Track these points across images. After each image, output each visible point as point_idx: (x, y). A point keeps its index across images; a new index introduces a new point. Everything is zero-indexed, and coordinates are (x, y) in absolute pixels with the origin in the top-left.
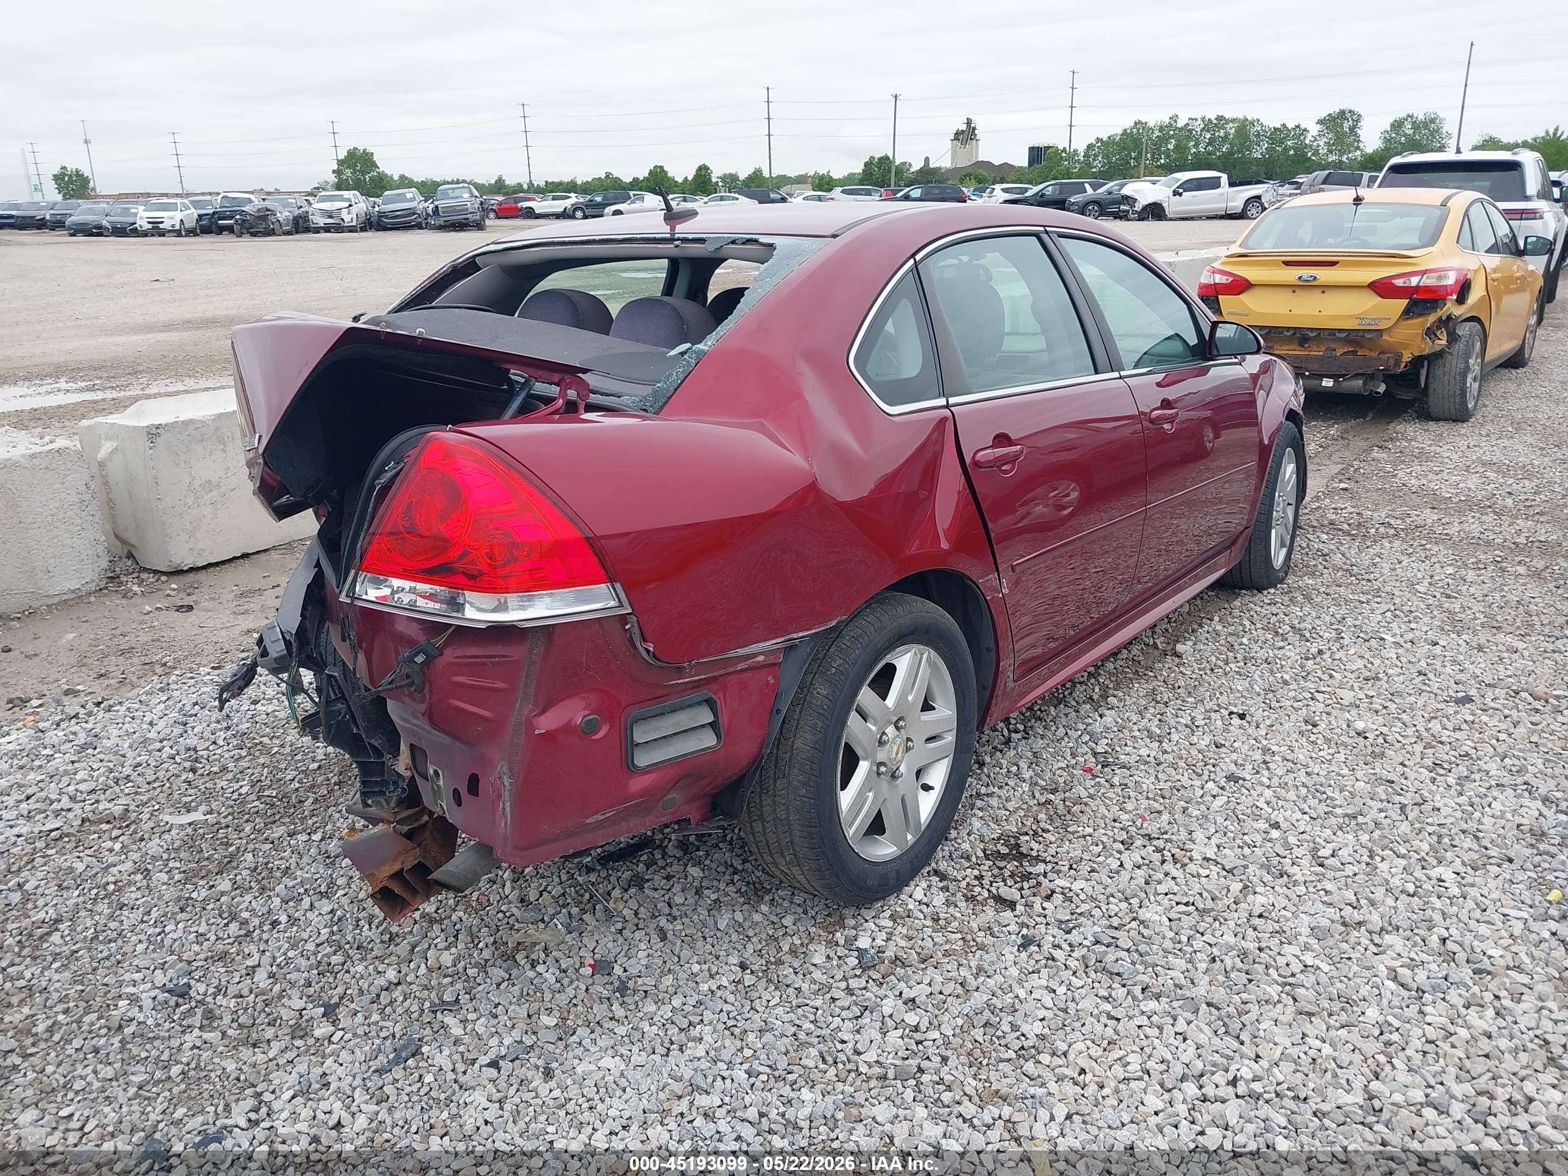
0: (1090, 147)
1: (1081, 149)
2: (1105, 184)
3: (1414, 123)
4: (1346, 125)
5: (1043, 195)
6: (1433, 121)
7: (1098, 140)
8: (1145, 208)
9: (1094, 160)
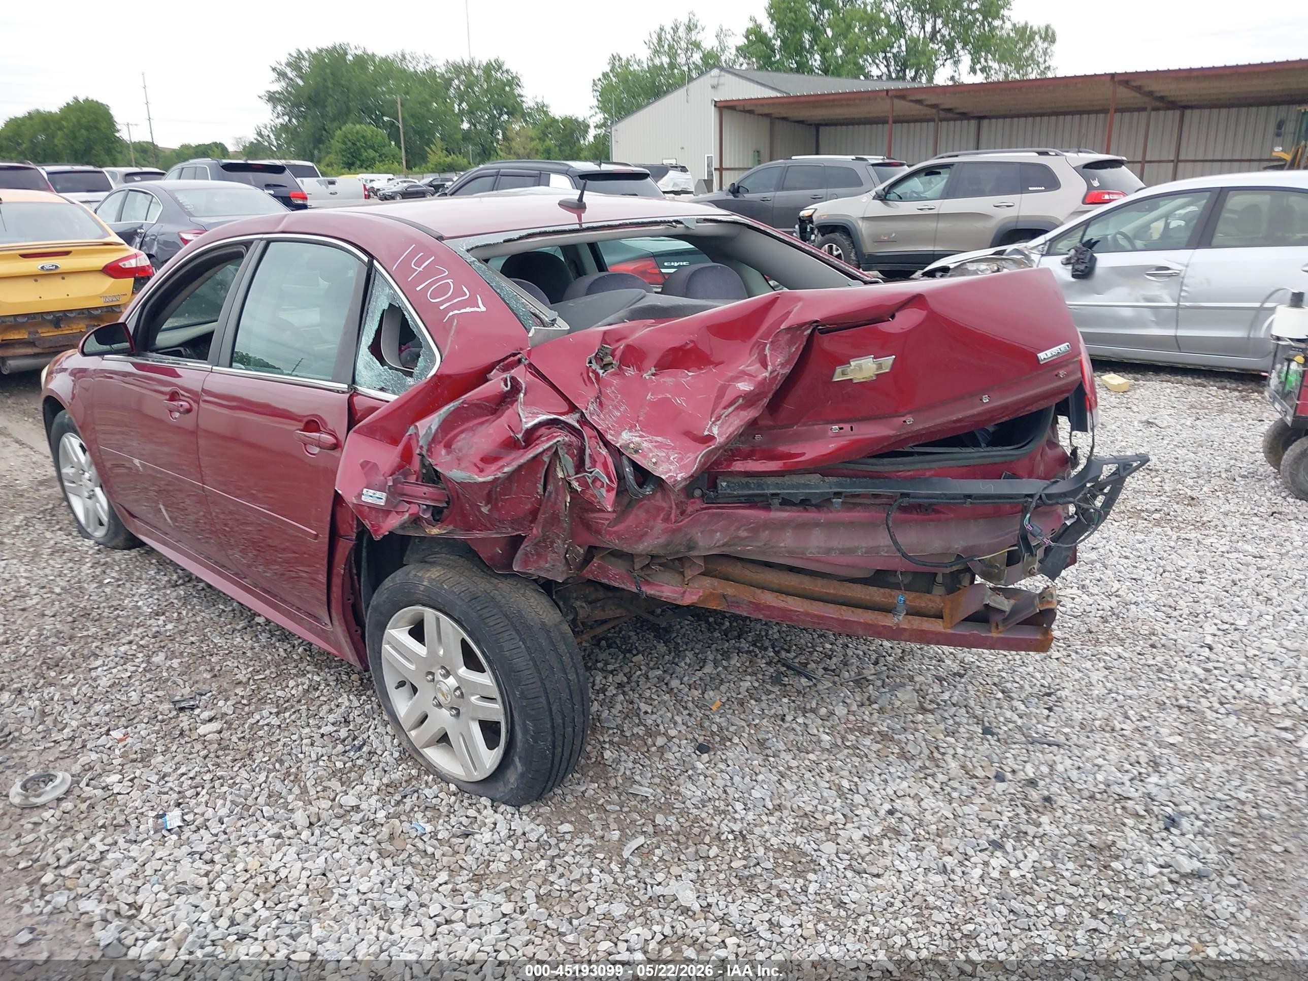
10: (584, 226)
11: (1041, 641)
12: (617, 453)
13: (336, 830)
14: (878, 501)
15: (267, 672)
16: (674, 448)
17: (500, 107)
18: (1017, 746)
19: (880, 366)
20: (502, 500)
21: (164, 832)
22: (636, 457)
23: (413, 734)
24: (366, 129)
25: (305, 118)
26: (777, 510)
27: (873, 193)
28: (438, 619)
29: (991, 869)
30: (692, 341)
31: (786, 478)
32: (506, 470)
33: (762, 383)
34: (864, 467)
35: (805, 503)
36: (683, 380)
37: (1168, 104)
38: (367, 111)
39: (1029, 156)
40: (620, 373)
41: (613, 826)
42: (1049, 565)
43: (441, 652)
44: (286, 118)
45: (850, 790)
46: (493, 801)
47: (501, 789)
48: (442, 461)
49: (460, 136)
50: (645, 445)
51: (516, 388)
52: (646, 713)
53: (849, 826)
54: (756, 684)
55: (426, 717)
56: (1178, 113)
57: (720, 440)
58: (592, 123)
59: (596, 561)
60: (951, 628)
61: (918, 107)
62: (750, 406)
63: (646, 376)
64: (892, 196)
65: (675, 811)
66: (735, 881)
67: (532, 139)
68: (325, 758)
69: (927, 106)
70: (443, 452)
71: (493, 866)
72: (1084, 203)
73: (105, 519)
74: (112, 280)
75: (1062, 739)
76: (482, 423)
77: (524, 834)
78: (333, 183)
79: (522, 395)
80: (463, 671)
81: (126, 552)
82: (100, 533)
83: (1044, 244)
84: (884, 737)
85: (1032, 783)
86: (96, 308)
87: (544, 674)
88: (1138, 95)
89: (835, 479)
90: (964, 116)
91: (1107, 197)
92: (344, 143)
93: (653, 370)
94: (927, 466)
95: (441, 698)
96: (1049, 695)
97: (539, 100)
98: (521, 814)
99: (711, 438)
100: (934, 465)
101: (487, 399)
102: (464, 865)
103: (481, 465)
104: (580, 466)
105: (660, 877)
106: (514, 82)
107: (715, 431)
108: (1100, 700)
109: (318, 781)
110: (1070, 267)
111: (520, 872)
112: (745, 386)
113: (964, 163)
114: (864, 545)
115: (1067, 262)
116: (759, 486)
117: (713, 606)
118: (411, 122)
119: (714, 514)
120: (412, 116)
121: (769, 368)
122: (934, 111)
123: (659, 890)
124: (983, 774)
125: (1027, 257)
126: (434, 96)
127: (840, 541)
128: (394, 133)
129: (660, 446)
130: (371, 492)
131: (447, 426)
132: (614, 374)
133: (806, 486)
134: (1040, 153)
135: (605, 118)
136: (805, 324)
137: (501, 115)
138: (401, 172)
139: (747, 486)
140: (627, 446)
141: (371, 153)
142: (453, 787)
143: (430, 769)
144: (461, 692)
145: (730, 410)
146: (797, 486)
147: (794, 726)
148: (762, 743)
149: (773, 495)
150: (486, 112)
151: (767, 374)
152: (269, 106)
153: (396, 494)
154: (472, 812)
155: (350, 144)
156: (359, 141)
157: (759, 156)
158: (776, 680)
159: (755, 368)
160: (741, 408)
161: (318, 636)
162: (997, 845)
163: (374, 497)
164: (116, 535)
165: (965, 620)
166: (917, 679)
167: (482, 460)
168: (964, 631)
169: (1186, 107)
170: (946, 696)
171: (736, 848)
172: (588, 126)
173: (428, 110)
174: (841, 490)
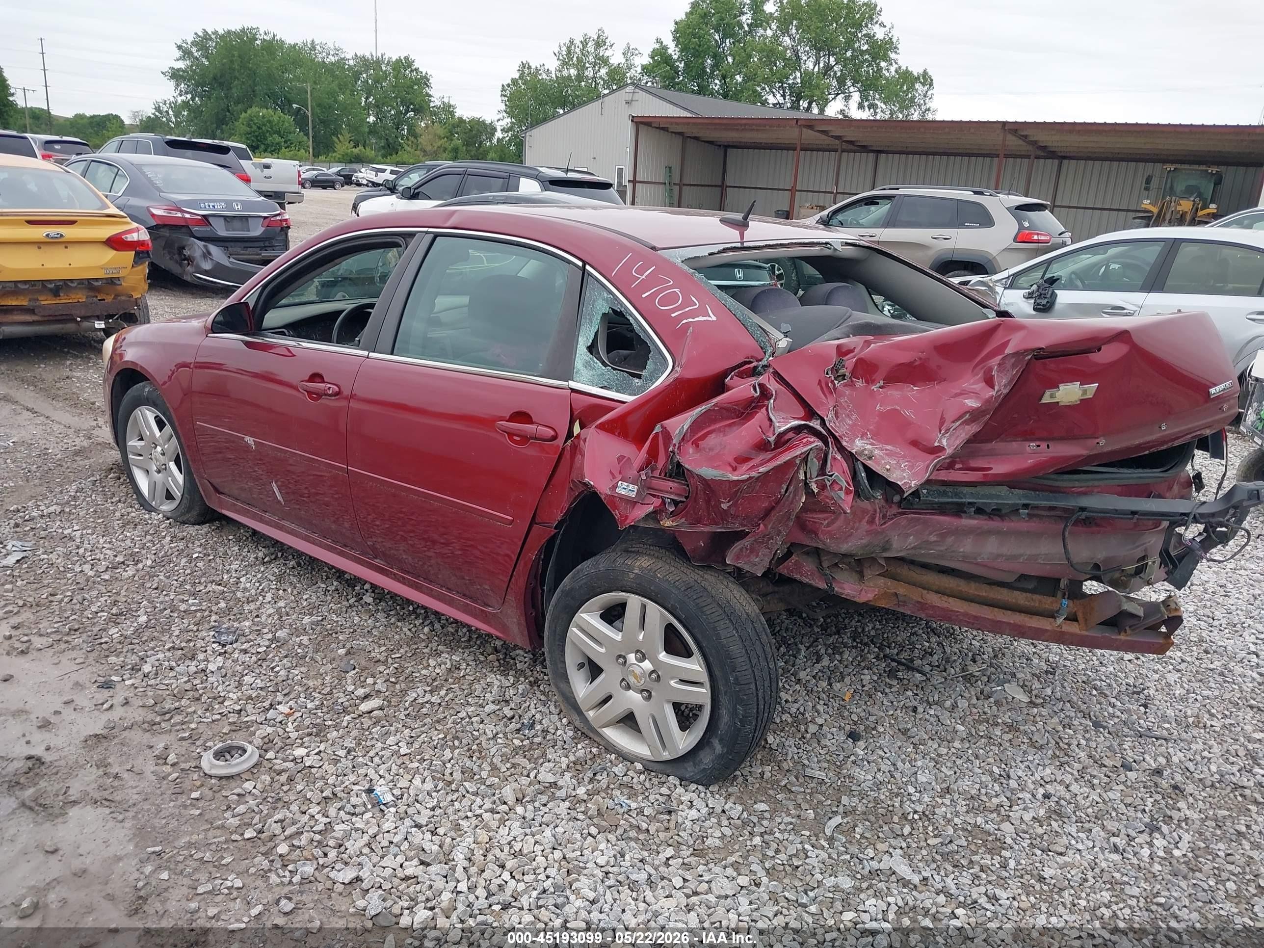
10: (746, 244)
11: (1162, 645)
12: (851, 458)
13: (545, 805)
14: (1052, 513)
15: (402, 651)
16: (904, 457)
17: (407, 103)
18: (1129, 739)
19: (1085, 392)
20: (743, 498)
21: (382, 807)
22: (869, 463)
23: (591, 714)
24: (274, 115)
25: (209, 98)
26: (971, 518)
27: (817, 217)
28: (644, 607)
29: (1155, 849)
30: (920, 359)
31: (978, 488)
32: (761, 470)
33: (988, 401)
34: (1046, 482)
35: (997, 513)
36: (909, 394)
37: (1048, 153)
38: (272, 96)
39: (966, 195)
40: (852, 385)
41: (804, 806)
42: (1178, 577)
43: (641, 637)
44: (189, 96)
45: (1000, 775)
46: (681, 780)
47: (690, 769)
48: (690, 460)
49: (367, 130)
50: (876, 452)
51: (765, 394)
52: (787, 701)
53: (1015, 808)
54: (876, 678)
55: (609, 698)
56: (1056, 162)
57: (949, 451)
58: (499, 126)
59: (794, 558)
60: (1086, 630)
61: (823, 137)
62: (973, 422)
63: (874, 388)
64: (834, 221)
65: (854, 793)
66: (938, 857)
67: (440, 138)
68: (501, 735)
69: (832, 136)
70: (691, 451)
71: (709, 842)
72: (1015, 240)
73: (177, 494)
74: (115, 252)
75: (1165, 733)
76: (730, 425)
77: (723, 811)
78: (267, 167)
79: (772, 401)
80: (663, 656)
81: (197, 527)
82: (167, 507)
83: (1008, 278)
84: (1011, 728)
85: (1158, 772)
86: (97, 280)
87: (754, 662)
88: (1024, 143)
89: (1021, 492)
90: (864, 149)
91: (1036, 237)
92: (249, 126)
93: (882, 382)
94: (1096, 483)
95: (632, 680)
96: (1138, 693)
97: (446, 100)
98: (712, 793)
99: (941, 449)
100: (1101, 483)
101: (737, 403)
102: (680, 840)
103: (734, 464)
104: (822, 471)
105: (871, 852)
106: (424, 81)
107: (944, 442)
108: (1184, 699)
109: (505, 759)
110: (1032, 301)
111: (736, 847)
112: (972, 403)
113: (905, 196)
114: (1028, 553)
115: (1029, 296)
116: (956, 495)
117: (882, 604)
118: (318, 110)
119: (912, 519)
120: (319, 105)
121: (996, 388)
122: (837, 142)
123: (875, 865)
124: (1111, 763)
125: (991, 289)
126: (342, 88)
127: (1011, 548)
128: (301, 121)
129: (890, 454)
130: (625, 484)
131: (696, 426)
132: (845, 385)
133: (998, 497)
134: (975, 193)
135: (512, 123)
136: (1026, 351)
137: (407, 112)
138: (307, 159)
139: (945, 494)
140: (861, 453)
141: (277, 138)
142: (639, 766)
143: (609, 747)
144: (656, 676)
145: (958, 423)
146: (991, 496)
147: (927, 717)
148: (904, 732)
149: (969, 503)
150: (393, 108)
151: (994, 393)
152: (172, 84)
153: (647, 489)
154: (664, 790)
155: (255, 128)
156: (265, 125)
157: (670, 172)
158: (892, 674)
159: (980, 386)
160: (966, 423)
161: (475, 616)
162: (1153, 829)
163: (627, 489)
164: (189, 509)
165: (1102, 624)
166: (1019, 675)
167: (736, 459)
168: (1096, 633)
169: (1064, 158)
170: (1049, 691)
171: (925, 828)
172: (495, 130)
173: (336, 101)
174: (1028, 502)
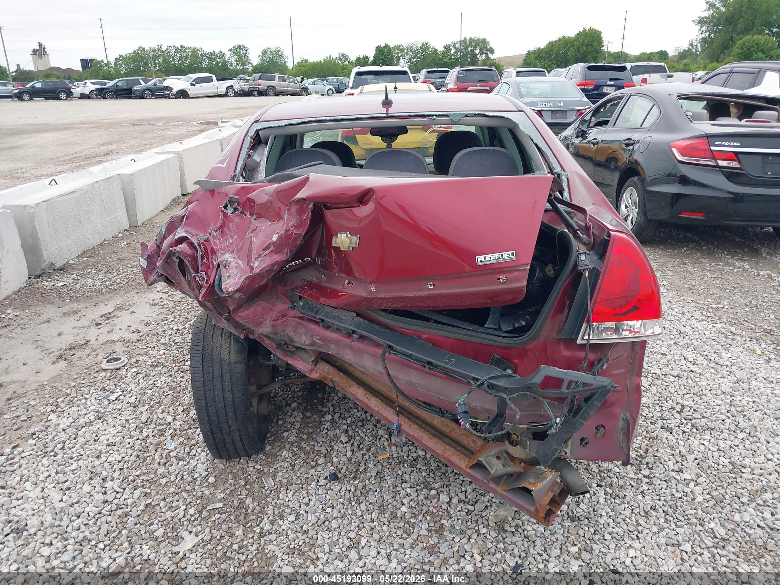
0: (116, 60)
1: (112, 61)
2: (151, 80)
3: (271, 52)
4: (242, 52)
5: (117, 86)
6: (279, 51)
7: (120, 56)
8: (178, 92)
9: (121, 67)
10: (389, 115)
16: (241, 270)
21: (107, 400)
22: (223, 271)
25: (721, 33)
30: (270, 201)
31: (336, 310)
33: (281, 238)
40: (241, 215)
44: (707, 34)
50: (232, 264)
57: (256, 271)
60: (469, 468)
62: (279, 252)
63: (252, 219)
78: (671, 77)
92: (741, 49)
93: (255, 217)
104: (196, 268)
112: (275, 238)
116: (317, 311)
119: (297, 322)
129: (237, 267)
132: (237, 215)
133: (340, 319)
139: (312, 309)
140: (222, 262)
145: (268, 252)
146: (335, 318)
149: (320, 319)
151: (283, 232)
152: (698, 27)
154: (199, 450)
155: (745, 49)
156: (753, 47)
160: (274, 252)
168: (478, 476)
174: (356, 330)
